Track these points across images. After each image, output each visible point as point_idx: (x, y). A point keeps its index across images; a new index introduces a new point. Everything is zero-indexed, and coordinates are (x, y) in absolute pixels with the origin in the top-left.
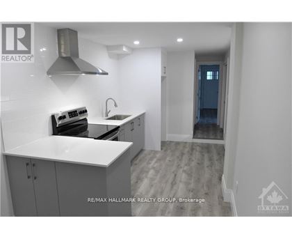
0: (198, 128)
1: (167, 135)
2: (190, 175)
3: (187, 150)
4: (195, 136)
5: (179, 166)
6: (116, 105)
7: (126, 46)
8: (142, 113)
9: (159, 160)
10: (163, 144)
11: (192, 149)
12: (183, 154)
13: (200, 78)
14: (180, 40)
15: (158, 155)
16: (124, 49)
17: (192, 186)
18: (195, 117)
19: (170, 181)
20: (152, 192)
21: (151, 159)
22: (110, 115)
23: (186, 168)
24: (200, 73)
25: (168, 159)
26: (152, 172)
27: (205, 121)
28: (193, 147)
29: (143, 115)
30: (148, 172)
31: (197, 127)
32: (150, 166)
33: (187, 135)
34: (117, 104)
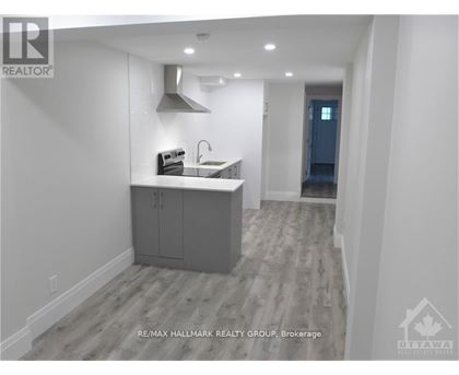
0: (307, 187)
1: (267, 193)
2: (298, 230)
3: (292, 209)
4: (303, 194)
5: (284, 223)
6: (210, 149)
7: (224, 79)
8: (238, 160)
9: (260, 217)
10: (263, 203)
11: (300, 209)
12: (288, 213)
13: (311, 117)
14: (289, 74)
15: (258, 214)
16: (221, 82)
17: (301, 237)
18: (304, 173)
19: (276, 233)
20: (258, 240)
21: (251, 216)
22: (202, 161)
23: (293, 224)
24: (311, 110)
25: (271, 216)
26: (253, 228)
27: (318, 179)
28: (301, 206)
29: (239, 162)
30: (249, 227)
31: (305, 186)
32: (251, 222)
33: (293, 192)
34: (212, 147)
